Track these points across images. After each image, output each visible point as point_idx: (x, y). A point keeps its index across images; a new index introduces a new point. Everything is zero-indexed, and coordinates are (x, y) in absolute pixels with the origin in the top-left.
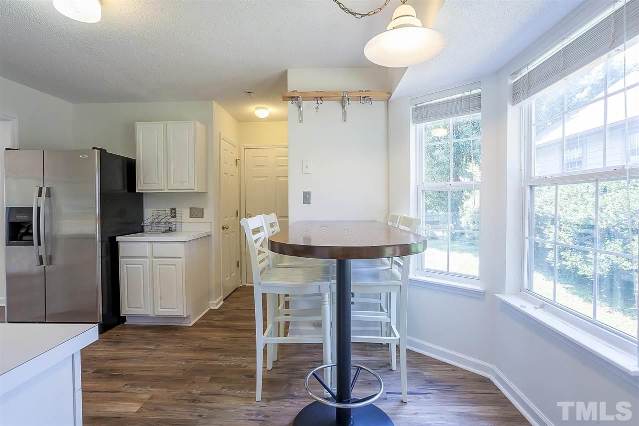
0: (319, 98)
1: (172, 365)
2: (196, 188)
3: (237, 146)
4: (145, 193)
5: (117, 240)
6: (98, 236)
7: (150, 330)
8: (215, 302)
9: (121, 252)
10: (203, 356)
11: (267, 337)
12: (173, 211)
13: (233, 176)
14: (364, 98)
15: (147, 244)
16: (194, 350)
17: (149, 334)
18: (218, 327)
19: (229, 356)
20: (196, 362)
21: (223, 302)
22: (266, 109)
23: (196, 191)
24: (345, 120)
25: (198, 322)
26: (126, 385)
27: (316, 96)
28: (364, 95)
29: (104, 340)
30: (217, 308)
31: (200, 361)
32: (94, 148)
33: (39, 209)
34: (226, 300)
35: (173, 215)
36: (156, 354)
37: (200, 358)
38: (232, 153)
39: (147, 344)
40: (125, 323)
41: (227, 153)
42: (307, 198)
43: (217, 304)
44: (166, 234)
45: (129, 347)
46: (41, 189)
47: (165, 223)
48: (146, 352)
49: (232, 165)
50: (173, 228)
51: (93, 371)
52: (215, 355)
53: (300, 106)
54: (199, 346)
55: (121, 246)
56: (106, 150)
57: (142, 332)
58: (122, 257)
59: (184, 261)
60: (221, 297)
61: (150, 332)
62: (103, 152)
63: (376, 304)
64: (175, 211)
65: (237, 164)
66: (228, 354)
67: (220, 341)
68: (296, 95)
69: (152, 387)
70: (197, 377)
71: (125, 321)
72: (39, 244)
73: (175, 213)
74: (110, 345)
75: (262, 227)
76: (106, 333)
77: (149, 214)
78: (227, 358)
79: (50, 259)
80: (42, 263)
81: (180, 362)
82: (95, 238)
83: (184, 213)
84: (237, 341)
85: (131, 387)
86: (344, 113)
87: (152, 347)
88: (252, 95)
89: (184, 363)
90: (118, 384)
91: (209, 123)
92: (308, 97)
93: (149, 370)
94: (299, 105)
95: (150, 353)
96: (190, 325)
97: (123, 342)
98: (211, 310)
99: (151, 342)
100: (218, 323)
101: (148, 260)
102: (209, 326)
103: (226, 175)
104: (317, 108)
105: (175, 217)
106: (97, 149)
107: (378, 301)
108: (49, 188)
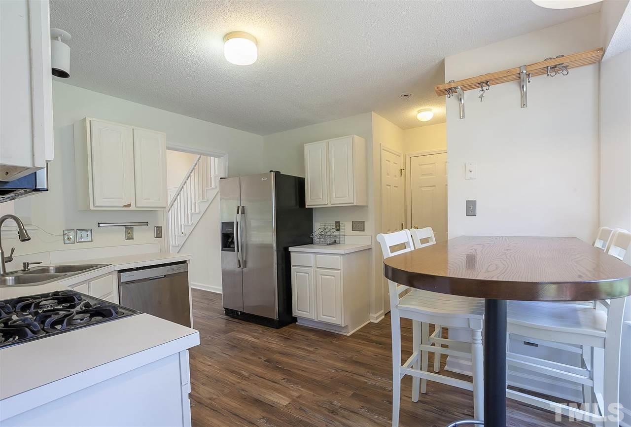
0: (484, 84)
1: (324, 371)
2: (355, 201)
3: (402, 156)
4: (315, 208)
5: (289, 250)
6: (274, 245)
7: (313, 334)
8: (375, 316)
9: (293, 261)
10: (351, 368)
11: (407, 367)
12: (337, 225)
13: (397, 187)
14: (555, 67)
15: (312, 255)
16: (345, 361)
17: (312, 336)
18: (372, 341)
19: (376, 375)
20: (344, 373)
21: (383, 317)
22: (430, 110)
23: (355, 204)
24: (524, 105)
25: (356, 333)
26: (284, 379)
27: (479, 81)
28: (553, 64)
29: (278, 335)
30: (376, 322)
31: (347, 373)
32: (271, 171)
33: (237, 223)
34: (387, 315)
35: (338, 228)
36: (312, 356)
37: (348, 370)
38: (396, 164)
39: (308, 345)
40: (297, 323)
41: (390, 163)
42: (471, 209)
43: (377, 318)
44: (330, 246)
45: (294, 345)
46: (238, 207)
47: (330, 235)
48: (305, 352)
49: (395, 176)
50: (337, 240)
51: (265, 360)
52: (362, 371)
53: (461, 100)
54: (351, 358)
55: (293, 256)
56: (280, 172)
57: (307, 334)
58: (293, 266)
59: (342, 272)
60: (383, 311)
61: (313, 335)
62: (277, 174)
63: (576, 354)
64: (339, 224)
65: (401, 174)
66: (376, 372)
67: (371, 357)
68: (453, 85)
69: (302, 387)
70: (341, 389)
71: (297, 321)
72: (238, 251)
73: (339, 226)
74: (282, 340)
75: (408, 242)
76: (282, 329)
77: (318, 227)
78: (373, 377)
79: (245, 263)
80: (240, 266)
81: (330, 370)
82: (272, 247)
83: (347, 227)
84: (387, 360)
85: (287, 382)
86: (524, 96)
87: (312, 349)
88: (410, 97)
89: (333, 371)
90: (279, 376)
91: (368, 136)
92: (468, 85)
93: (304, 370)
94: (460, 97)
95: (308, 354)
96: (349, 334)
97: (291, 340)
98: (370, 323)
99: (311, 344)
100: (374, 338)
101: (312, 269)
102: (364, 339)
103: (389, 187)
104: (481, 97)
105: (339, 230)
106: (273, 171)
107: (579, 351)
108: (244, 207)
